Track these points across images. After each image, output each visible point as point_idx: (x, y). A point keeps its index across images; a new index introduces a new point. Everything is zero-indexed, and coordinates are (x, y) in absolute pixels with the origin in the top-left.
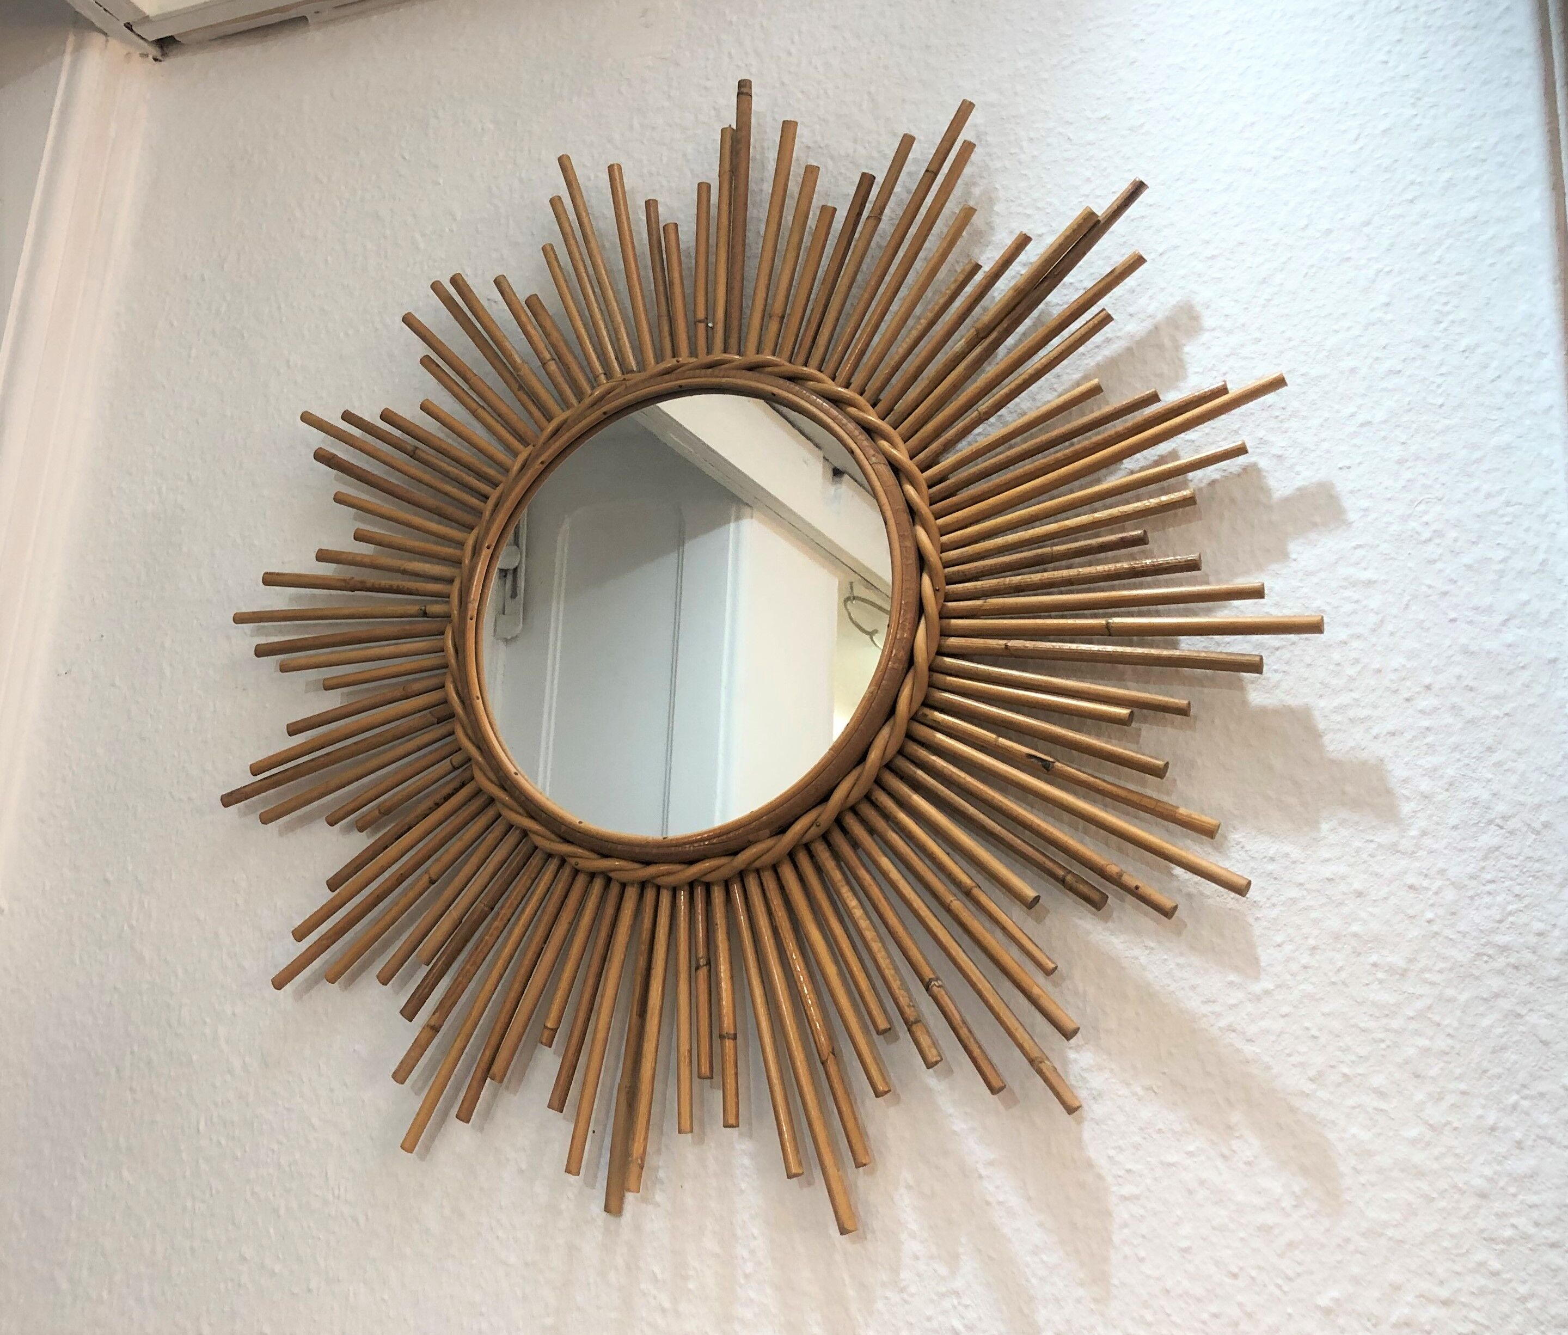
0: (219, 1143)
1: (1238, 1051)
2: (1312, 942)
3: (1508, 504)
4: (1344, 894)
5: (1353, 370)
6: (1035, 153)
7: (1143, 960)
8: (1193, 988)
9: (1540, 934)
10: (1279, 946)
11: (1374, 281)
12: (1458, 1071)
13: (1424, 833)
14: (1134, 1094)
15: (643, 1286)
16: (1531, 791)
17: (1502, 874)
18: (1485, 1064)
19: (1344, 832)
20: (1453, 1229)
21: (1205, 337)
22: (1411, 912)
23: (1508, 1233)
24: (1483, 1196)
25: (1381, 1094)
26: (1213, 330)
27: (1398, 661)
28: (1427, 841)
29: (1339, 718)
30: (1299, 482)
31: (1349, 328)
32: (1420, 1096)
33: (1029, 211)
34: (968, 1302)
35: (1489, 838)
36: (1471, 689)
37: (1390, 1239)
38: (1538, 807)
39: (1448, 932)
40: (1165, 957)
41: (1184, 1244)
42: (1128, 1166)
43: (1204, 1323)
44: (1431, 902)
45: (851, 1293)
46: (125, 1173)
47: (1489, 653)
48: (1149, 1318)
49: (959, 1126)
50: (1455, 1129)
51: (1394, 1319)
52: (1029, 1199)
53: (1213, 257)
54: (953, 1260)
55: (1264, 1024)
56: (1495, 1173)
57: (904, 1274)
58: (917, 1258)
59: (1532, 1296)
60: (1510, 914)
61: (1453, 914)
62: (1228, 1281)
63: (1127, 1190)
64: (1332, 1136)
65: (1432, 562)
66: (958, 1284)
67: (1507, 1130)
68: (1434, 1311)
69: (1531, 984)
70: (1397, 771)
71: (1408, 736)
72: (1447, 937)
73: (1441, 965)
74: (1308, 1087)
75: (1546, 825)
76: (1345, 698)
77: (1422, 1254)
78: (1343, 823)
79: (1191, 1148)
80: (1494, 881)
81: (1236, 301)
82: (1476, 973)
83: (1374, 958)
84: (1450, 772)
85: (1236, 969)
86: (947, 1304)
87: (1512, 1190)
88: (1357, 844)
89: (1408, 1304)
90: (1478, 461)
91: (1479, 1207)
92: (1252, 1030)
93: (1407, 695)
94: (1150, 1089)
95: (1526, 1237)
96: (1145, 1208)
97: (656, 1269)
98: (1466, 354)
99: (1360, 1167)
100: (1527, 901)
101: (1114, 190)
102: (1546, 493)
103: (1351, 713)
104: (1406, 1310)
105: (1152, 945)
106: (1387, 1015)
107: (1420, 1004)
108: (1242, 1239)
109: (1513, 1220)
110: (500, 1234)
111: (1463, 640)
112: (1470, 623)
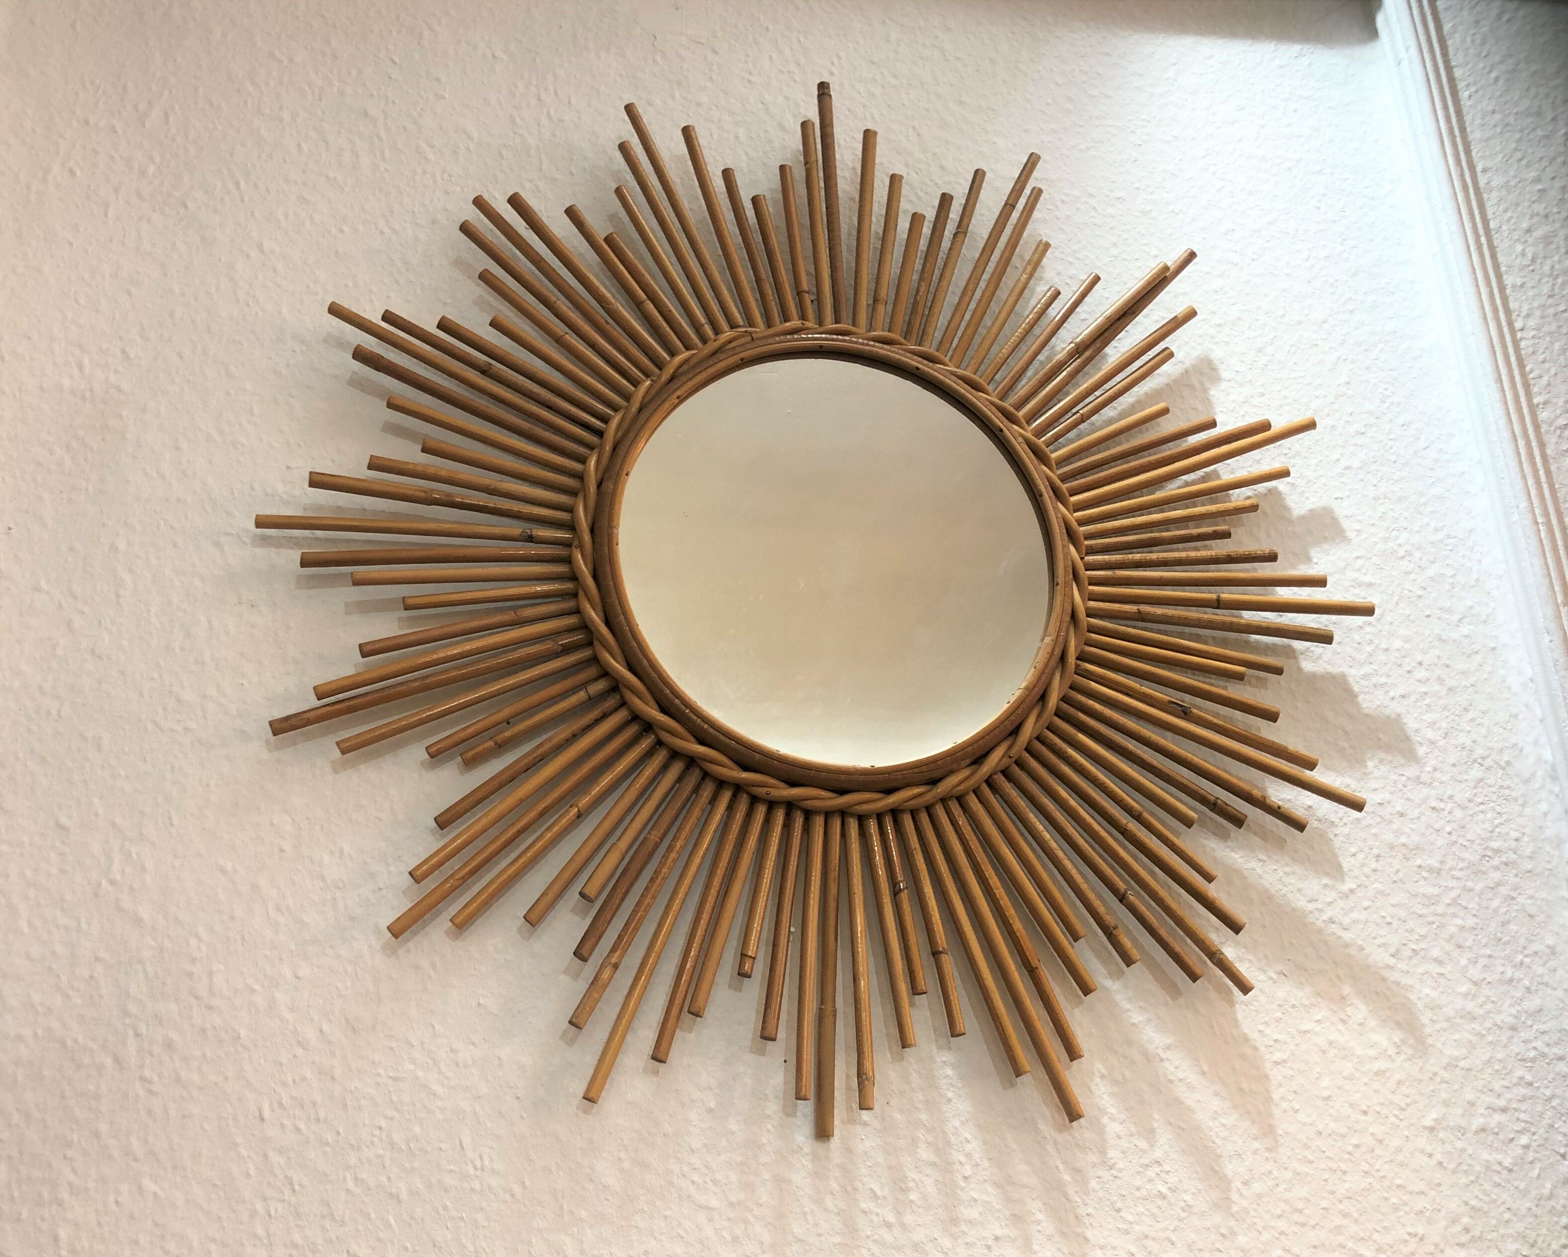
0: (298, 1130)
1: (1339, 937)
2: (1375, 851)
3: (1448, 536)
4: (1392, 814)
5: (1333, 427)
6: (1068, 213)
7: (1259, 871)
8: (1300, 890)
9: (1516, 840)
10: (1354, 855)
11: (1336, 365)
12: (1484, 941)
13: (1435, 769)
14: (1271, 978)
15: (863, 1206)
16: (1496, 739)
17: (1487, 799)
18: (1499, 935)
19: (1384, 768)
20: (1500, 1056)
21: (1224, 385)
22: (1437, 826)
23: (1533, 1054)
24: (1514, 1029)
25: (1441, 963)
26: (1229, 381)
27: (1398, 643)
28: (1437, 775)
29: (1365, 683)
30: (1309, 506)
31: (1325, 396)
32: (1464, 962)
33: (1071, 260)
34: (1169, 1169)
35: (1476, 773)
36: (1448, 666)
37: (1462, 1069)
38: (1501, 751)
39: (1461, 841)
40: (1275, 867)
41: (1326, 1093)
42: (1276, 1037)
43: (1349, 1153)
44: (1448, 819)
45: (1067, 1178)
46: (149, 1185)
47: (1454, 641)
48: (1310, 1157)
49: (1137, 1018)
50: (1489, 983)
51: (1474, 1127)
52: (1204, 1073)
53: (1220, 325)
54: (1150, 1134)
55: (1354, 915)
56: (1518, 1012)
57: (1111, 1153)
58: (1119, 1137)
59: (1553, 1096)
60: (1497, 826)
61: (1463, 827)
62: (1363, 1118)
63: (1278, 1056)
64: (1413, 997)
65: (1408, 573)
66: (1158, 1154)
67: (1520, 980)
68: (1498, 1117)
69: (1516, 875)
70: (1411, 724)
71: (1413, 698)
72: (1461, 845)
73: (1461, 865)
74: (1392, 961)
75: (1508, 763)
76: (1367, 669)
77: (1484, 1077)
78: (1381, 761)
79: (1319, 1017)
80: (1482, 804)
81: (1242, 362)
82: (1484, 869)
83: (1418, 862)
84: (1444, 725)
85: (1327, 874)
86: (1151, 1173)
87: (1529, 1023)
88: (1394, 777)
89: (1482, 1115)
90: (1425, 504)
91: (1512, 1037)
92: (1346, 921)
93: (1408, 669)
94: (1281, 973)
95: (1544, 1055)
96: (1292, 1069)
97: (876, 1187)
98: (1405, 428)
99: (1435, 1018)
100: (1505, 817)
101: (1136, 257)
102: (1470, 531)
103: (1374, 680)
104: (1482, 1120)
105: (1264, 858)
106: (1433, 904)
107: (1453, 894)
108: (1366, 1084)
109: (1534, 1045)
110: (696, 1178)
111: (1437, 631)
112: (1439, 618)
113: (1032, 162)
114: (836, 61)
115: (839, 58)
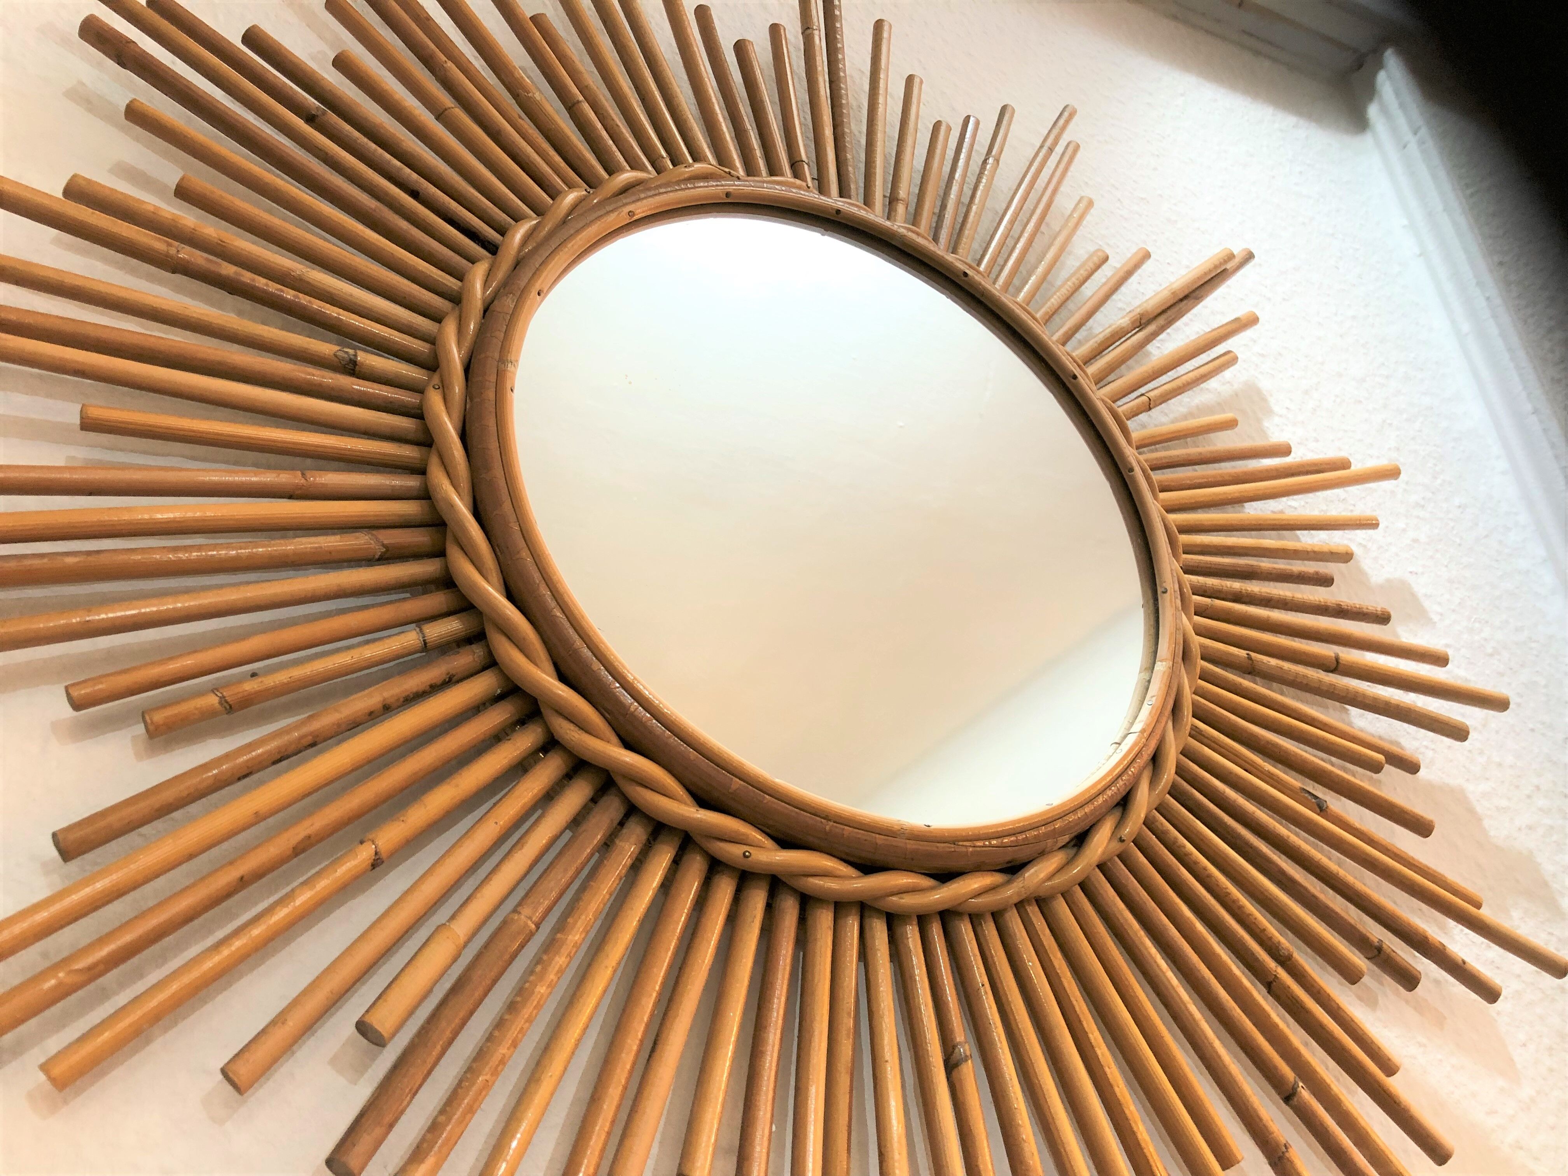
2: (1546, 1041)
3: (1531, 639)
8: (1474, 1095)
11: (1383, 427)
27: (1509, 758)
29: (1487, 804)
30: (1386, 575)
40: (1439, 1057)
55: (1541, 1137)
71: (1540, 831)
76: (1486, 787)
81: (1291, 399)
90: (1499, 598)
92: (1534, 1146)
93: (1526, 792)
98: (1461, 510)
103: (1495, 801)
113: (1066, 116)
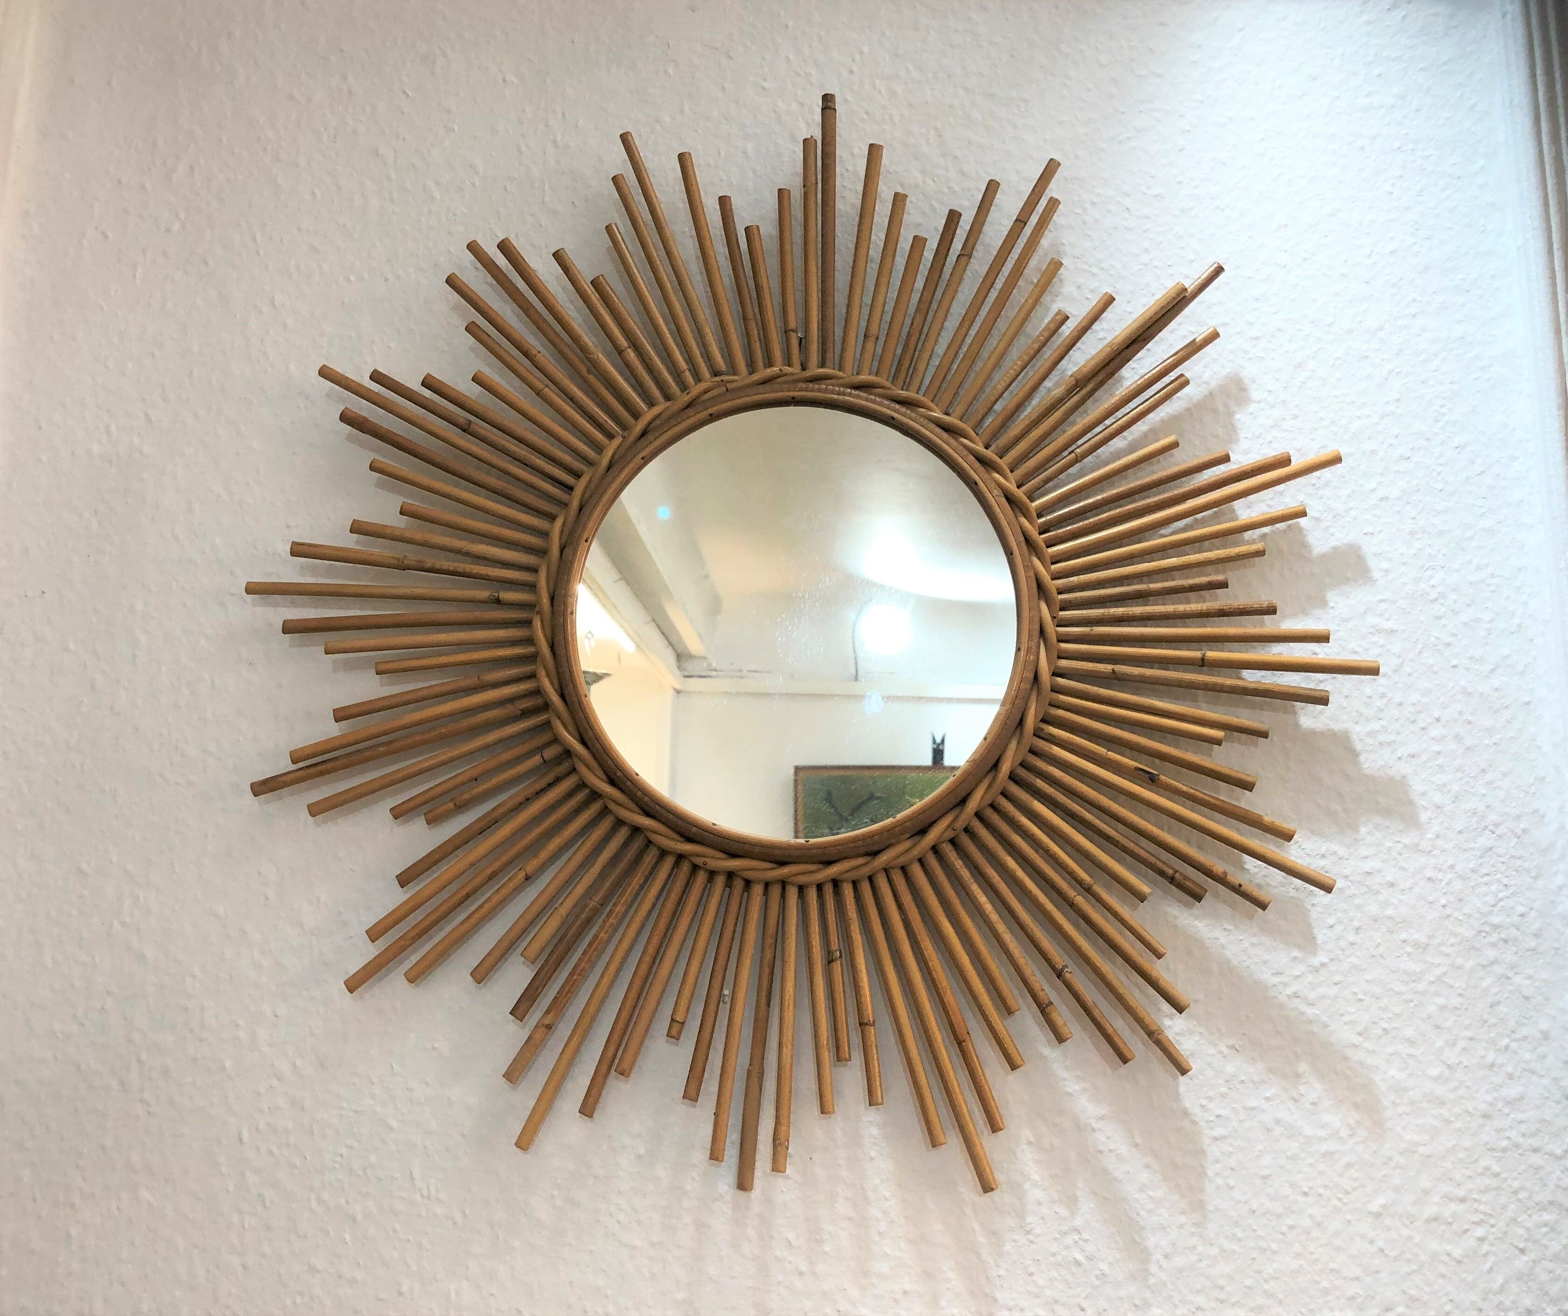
0: (271, 1153)
1: (1302, 1013)
2: (1356, 924)
3: (1492, 576)
4: (1380, 884)
5: (1373, 452)
6: (1098, 216)
7: (1223, 940)
8: (1265, 962)
9: (1522, 915)
10: (1331, 927)
11: (1387, 379)
12: (1467, 1022)
13: (1438, 836)
14: (1221, 1052)
15: (778, 1253)
16: (1514, 804)
17: (1494, 869)
18: (1485, 1016)
19: (1378, 835)
20: (1467, 1144)
21: (1252, 407)
22: (1431, 899)
23: (1504, 1143)
24: (1486, 1116)
25: (1411, 1042)
26: (1259, 402)
27: (1415, 697)
28: (1439, 842)
29: (1370, 741)
30: (1333, 543)
31: (1368, 416)
32: (1440, 1043)
33: (1094, 270)
34: (1087, 1237)
35: (1485, 841)
36: (1469, 723)
37: (1422, 1155)
38: (1518, 817)
39: (1456, 914)
40: (1241, 937)
41: (1265, 1172)
42: (1218, 1112)
43: (1283, 1234)
44: (1444, 890)
45: (982, 1239)
46: (145, 1194)
47: (1481, 694)
48: (1240, 1235)
49: (1073, 1087)
50: (1465, 1067)
51: (1426, 1216)
52: (1136, 1145)
53: (1257, 338)
54: (1072, 1202)
55: (1322, 990)
56: (1495, 1099)
57: (1029, 1219)
58: (1040, 1204)
59: (1522, 1188)
60: (1501, 900)
61: (1460, 900)
62: (1301, 1199)
63: (1218, 1132)
64: (1377, 1078)
65: (1438, 618)
66: (1078, 1222)
67: (1502, 1065)
68: (1453, 1206)
69: (1516, 953)
70: (1417, 786)
71: (1424, 758)
72: (1456, 918)
73: (1452, 940)
74: (1357, 1040)
75: (1525, 831)
76: (1375, 726)
77: (1445, 1164)
78: (1377, 827)
79: (1268, 1094)
80: (1488, 875)
81: (1277, 380)
82: (1478, 946)
83: (1403, 936)
84: (1456, 787)
85: (1299, 947)
86: (1069, 1240)
87: (1506, 1111)
88: (1388, 844)
89: (1436, 1203)
90: (1471, 538)
91: (1484, 1125)
92: (1312, 996)
93: (1423, 725)
94: (1233, 1047)
95: (1517, 1146)
96: (1231, 1145)
97: (791, 1236)
98: (1458, 450)
99: (1398, 1101)
100: (1511, 890)
101: (1169, 263)
102: (1520, 570)
103: (1381, 738)
104: (1435, 1209)
105: (1230, 927)
106: (1414, 981)
107: (1438, 972)
108: (1310, 1165)
109: (1507, 1134)
110: (621, 1218)
111: (1462, 683)
112: (1468, 669)
113: (1051, 168)
114: (858, 57)
115: (861, 53)
